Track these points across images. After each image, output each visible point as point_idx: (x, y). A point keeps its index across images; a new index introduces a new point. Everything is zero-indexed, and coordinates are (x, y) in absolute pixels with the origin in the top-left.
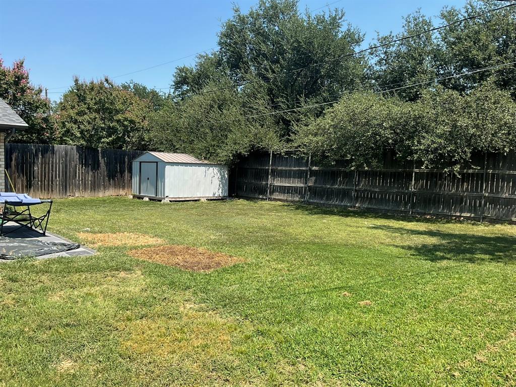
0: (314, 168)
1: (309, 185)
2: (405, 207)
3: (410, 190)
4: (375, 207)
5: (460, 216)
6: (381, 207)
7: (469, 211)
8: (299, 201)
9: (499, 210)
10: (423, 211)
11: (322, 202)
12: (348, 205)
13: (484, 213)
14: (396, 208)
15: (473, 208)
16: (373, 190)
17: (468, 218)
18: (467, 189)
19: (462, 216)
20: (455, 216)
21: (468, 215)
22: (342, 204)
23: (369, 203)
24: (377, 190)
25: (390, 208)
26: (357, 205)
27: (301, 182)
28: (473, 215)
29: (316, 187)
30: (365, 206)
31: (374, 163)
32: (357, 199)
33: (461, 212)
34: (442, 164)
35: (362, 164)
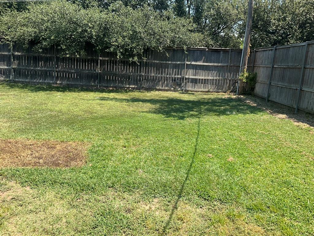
0: (16, 53)
1: (13, 67)
2: (94, 83)
3: (97, 71)
4: (73, 83)
5: (129, 87)
6: (77, 83)
7: (134, 84)
8: (4, 80)
9: (150, 83)
10: (106, 85)
11: (27, 80)
12: (51, 82)
13: (142, 85)
14: (88, 84)
15: (136, 82)
16: (70, 71)
17: (134, 88)
18: (132, 71)
19: (131, 87)
20: (126, 87)
21: (134, 86)
22: (46, 81)
23: (67, 81)
24: (73, 71)
25: (84, 84)
26: (58, 82)
27: (4, 65)
28: (136, 87)
29: (20, 69)
30: (65, 83)
31: (82, 53)
32: (57, 78)
33: (129, 84)
34: (127, 55)
35: (75, 53)
